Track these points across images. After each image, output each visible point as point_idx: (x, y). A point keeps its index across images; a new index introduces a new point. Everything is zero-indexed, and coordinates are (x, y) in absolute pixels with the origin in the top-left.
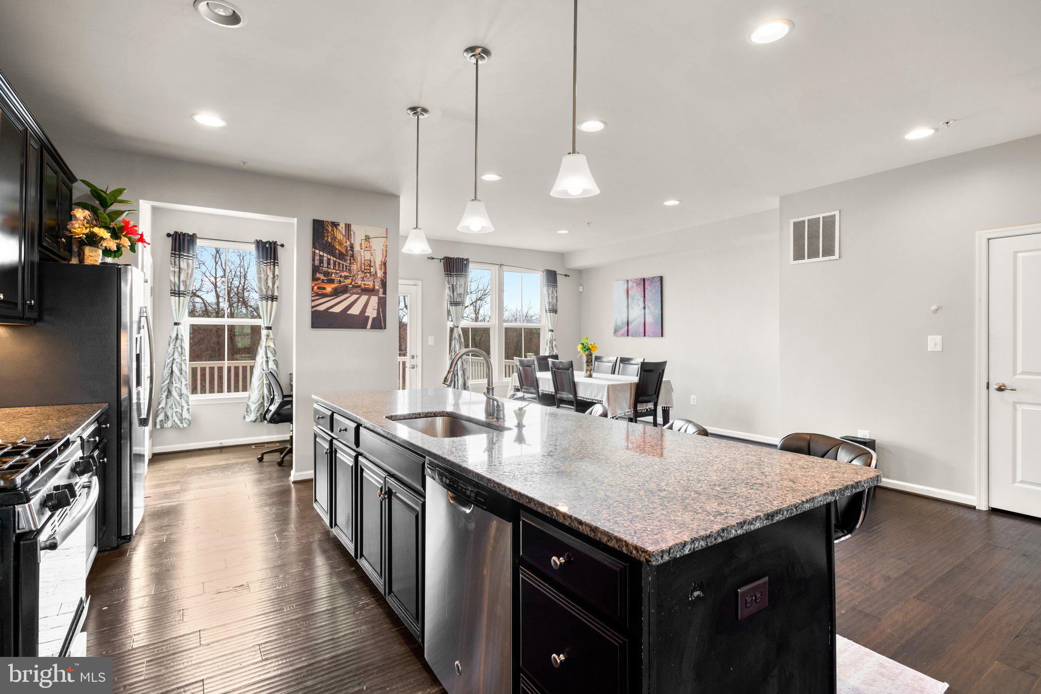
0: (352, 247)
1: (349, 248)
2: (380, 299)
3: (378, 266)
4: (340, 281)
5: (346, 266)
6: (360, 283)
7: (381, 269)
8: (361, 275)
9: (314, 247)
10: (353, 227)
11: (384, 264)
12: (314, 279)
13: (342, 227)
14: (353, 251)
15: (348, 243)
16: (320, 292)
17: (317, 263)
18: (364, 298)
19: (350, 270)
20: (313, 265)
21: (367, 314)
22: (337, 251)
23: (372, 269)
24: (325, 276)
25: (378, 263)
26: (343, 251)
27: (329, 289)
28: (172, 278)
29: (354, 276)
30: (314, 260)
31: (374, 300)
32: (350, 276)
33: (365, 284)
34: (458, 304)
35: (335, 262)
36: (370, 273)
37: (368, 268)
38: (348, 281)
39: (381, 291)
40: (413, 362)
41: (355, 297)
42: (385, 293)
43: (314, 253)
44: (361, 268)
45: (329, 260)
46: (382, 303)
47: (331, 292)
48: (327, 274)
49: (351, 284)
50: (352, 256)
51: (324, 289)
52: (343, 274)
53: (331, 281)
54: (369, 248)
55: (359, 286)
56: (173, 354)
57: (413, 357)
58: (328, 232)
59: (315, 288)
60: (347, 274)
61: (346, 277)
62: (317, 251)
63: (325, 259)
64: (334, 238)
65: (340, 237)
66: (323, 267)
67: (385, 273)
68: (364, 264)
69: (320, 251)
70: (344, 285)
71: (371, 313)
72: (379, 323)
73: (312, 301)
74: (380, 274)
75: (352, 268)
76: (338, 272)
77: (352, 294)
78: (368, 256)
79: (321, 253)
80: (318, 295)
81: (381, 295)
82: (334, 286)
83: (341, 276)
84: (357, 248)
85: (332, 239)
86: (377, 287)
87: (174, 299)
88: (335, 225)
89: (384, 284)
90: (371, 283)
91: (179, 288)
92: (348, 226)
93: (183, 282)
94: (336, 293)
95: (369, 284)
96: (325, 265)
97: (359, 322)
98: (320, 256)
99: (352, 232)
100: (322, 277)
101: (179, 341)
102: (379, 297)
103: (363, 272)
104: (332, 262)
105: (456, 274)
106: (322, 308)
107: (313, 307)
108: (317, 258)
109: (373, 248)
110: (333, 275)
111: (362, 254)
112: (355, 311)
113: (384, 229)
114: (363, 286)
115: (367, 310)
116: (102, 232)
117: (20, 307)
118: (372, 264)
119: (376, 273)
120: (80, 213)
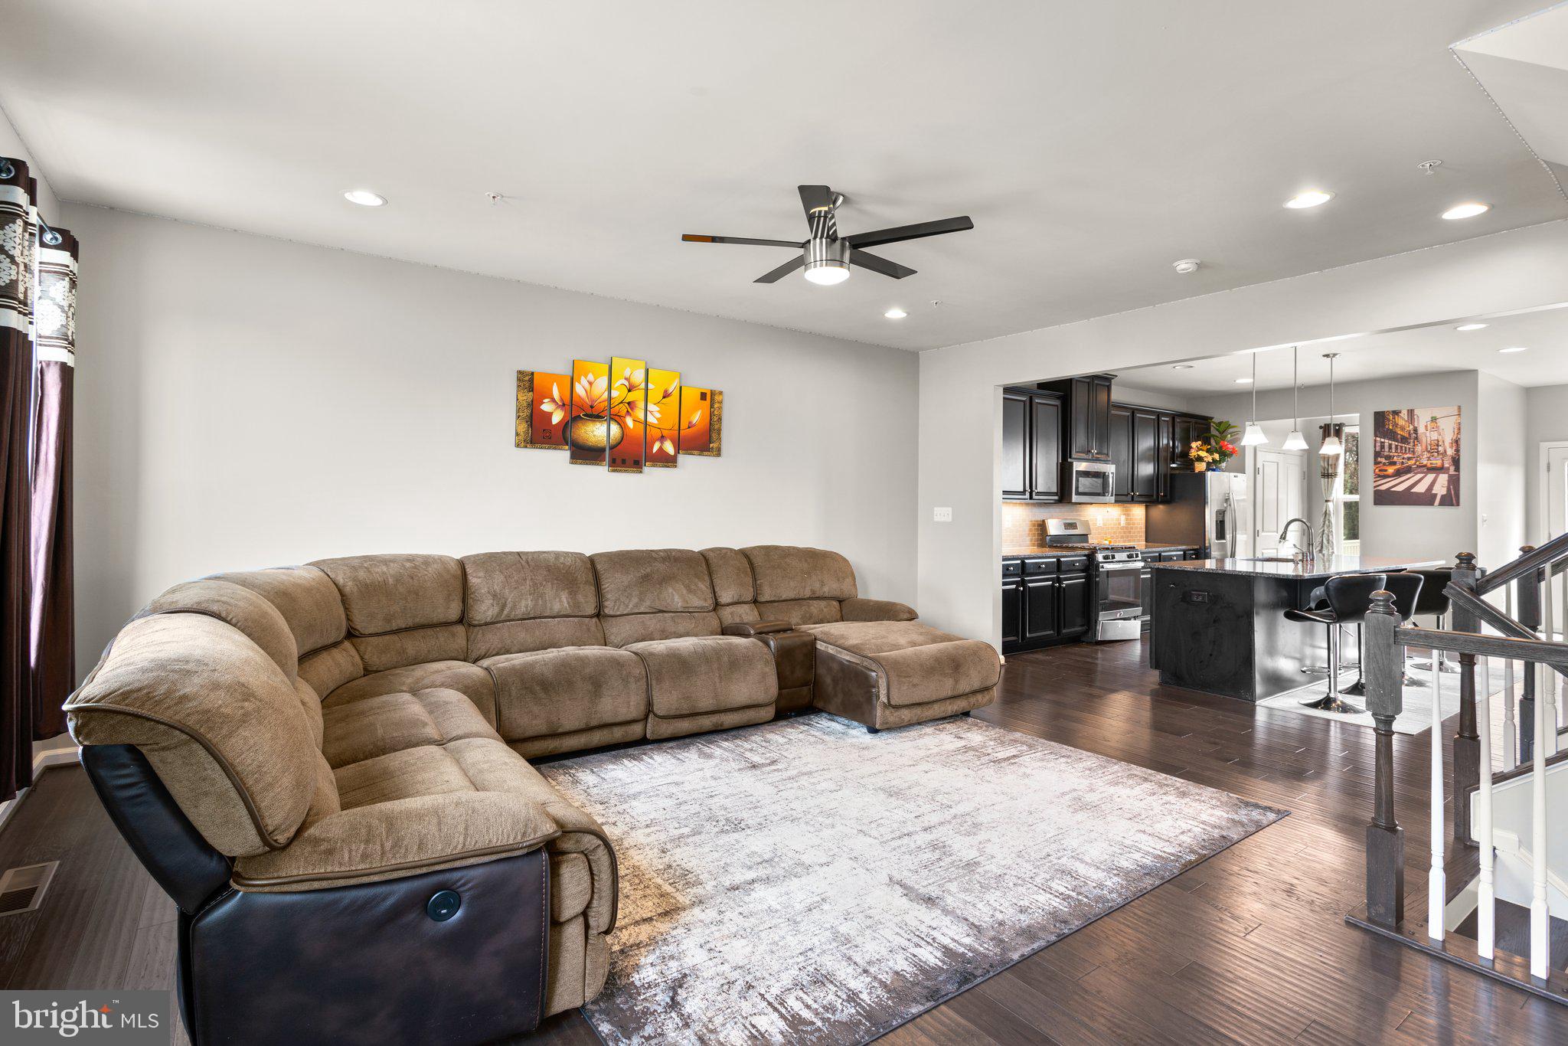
0: (1416, 430)
1: (1412, 432)
2: (1450, 476)
3: (1447, 444)
4: (1403, 462)
5: (1409, 448)
6: (1425, 462)
7: (1451, 447)
8: (1426, 455)
9: (1376, 436)
10: (1416, 412)
11: (1457, 442)
12: (1376, 463)
13: (1404, 414)
14: (1417, 434)
15: (1411, 427)
16: (1382, 473)
17: (1378, 449)
18: (1431, 477)
19: (1413, 451)
20: (1375, 451)
21: (1433, 492)
22: (1399, 436)
23: (1440, 448)
24: (1386, 460)
25: (1448, 441)
26: (1406, 435)
27: (1391, 470)
28: (1322, 464)
29: (1418, 456)
30: (1375, 447)
31: (1443, 479)
32: (1414, 457)
33: (1431, 464)
35: (1396, 446)
36: (1438, 452)
37: (1436, 447)
38: (1412, 462)
39: (1452, 468)
41: (1419, 476)
42: (1457, 469)
43: (1375, 440)
44: (1427, 449)
45: (1390, 445)
46: (1454, 482)
47: (1393, 473)
48: (1388, 457)
49: (1415, 464)
50: (1416, 438)
51: (1386, 470)
52: (1406, 456)
53: (1394, 463)
54: (1436, 429)
55: (1425, 466)
56: (1323, 526)
58: (1389, 420)
59: (1377, 470)
60: (1411, 456)
61: (1409, 459)
62: (1378, 439)
63: (1386, 444)
64: (1396, 425)
65: (1401, 422)
66: (1384, 452)
67: (1457, 451)
68: (1430, 445)
69: (1381, 438)
70: (1407, 466)
71: (1440, 489)
72: (1451, 499)
73: (1376, 482)
74: (1450, 452)
75: (1416, 449)
76: (1401, 454)
77: (1416, 474)
78: (1435, 436)
79: (1383, 440)
80: (1379, 476)
81: (1452, 471)
82: (1396, 467)
83: (1403, 459)
84: (1421, 430)
85: (1393, 426)
86: (1446, 465)
87: (1324, 481)
88: (1396, 413)
89: (1456, 462)
91: (1328, 470)
92: (1411, 412)
93: (1331, 465)
94: (1398, 473)
95: (1438, 463)
96: (1387, 449)
97: (1427, 499)
98: (1382, 442)
99: (1415, 417)
100: (1383, 460)
101: (1327, 516)
102: (1449, 474)
103: (1429, 452)
104: (1393, 446)
106: (1384, 487)
107: (1375, 487)
108: (1378, 444)
109: (1441, 428)
110: (1395, 458)
111: (1428, 435)
112: (1421, 488)
113: (1456, 408)
114: (1429, 465)
115: (1434, 488)
116: (1203, 454)
117: (1155, 497)
118: (1440, 444)
119: (1445, 451)
120: (1194, 445)
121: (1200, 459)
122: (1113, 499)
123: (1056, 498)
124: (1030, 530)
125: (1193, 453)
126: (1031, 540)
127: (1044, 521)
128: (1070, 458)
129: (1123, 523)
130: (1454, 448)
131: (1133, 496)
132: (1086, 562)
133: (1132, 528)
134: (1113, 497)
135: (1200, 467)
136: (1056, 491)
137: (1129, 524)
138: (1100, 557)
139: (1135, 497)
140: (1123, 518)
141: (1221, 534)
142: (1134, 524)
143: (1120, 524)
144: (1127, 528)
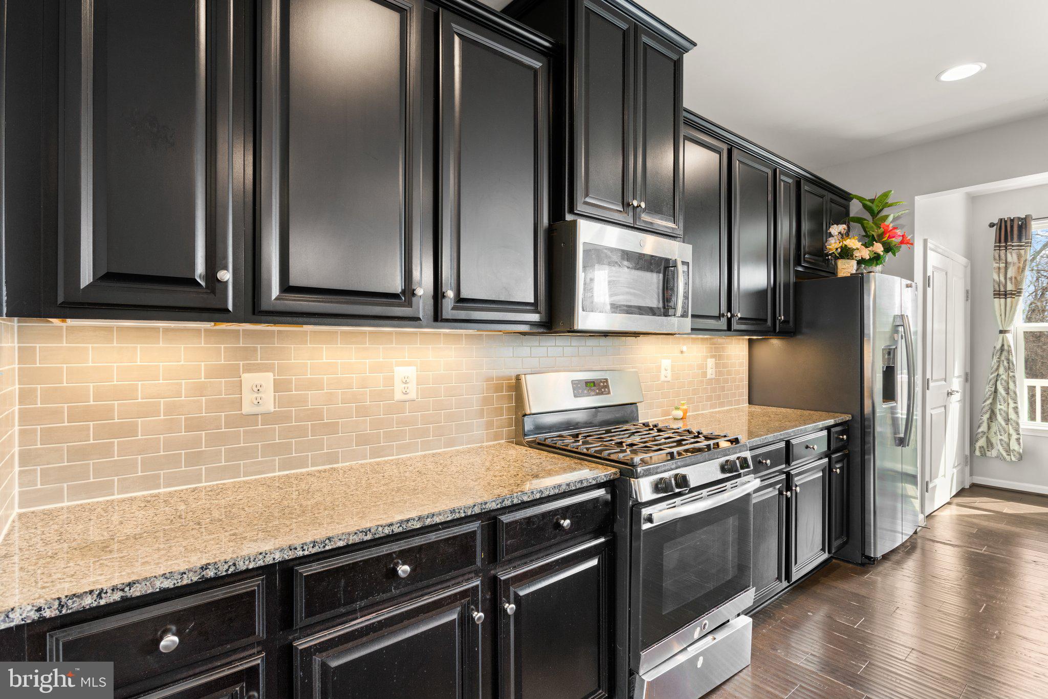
28: (996, 277)
56: (998, 369)
87: (999, 302)
91: (1005, 287)
93: (1011, 279)
101: (1005, 353)
116: (853, 243)
117: (769, 323)
120: (835, 229)
121: (846, 253)
122: (688, 322)
123: (535, 317)
124: (486, 401)
125: (833, 245)
126: (489, 425)
127: (518, 378)
128: (571, 211)
129: (711, 373)
131: (729, 321)
132: (606, 503)
133: (726, 381)
134: (689, 319)
135: (847, 268)
136: (532, 301)
137: (719, 373)
138: (644, 488)
139: (734, 321)
140: (711, 362)
141: (889, 394)
142: (729, 373)
143: (704, 374)
144: (717, 381)
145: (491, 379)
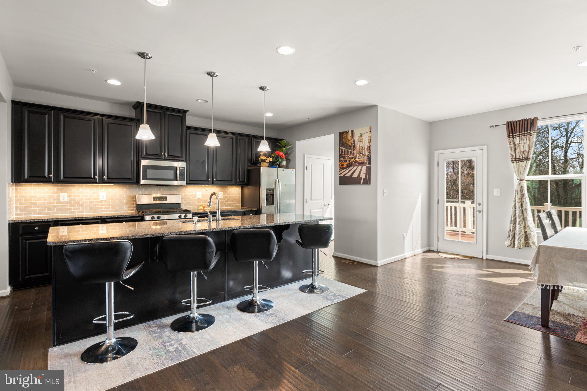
0: (354, 142)
1: (353, 143)
2: (367, 167)
3: (366, 149)
4: (349, 160)
5: (352, 152)
6: (357, 160)
7: (367, 151)
9: (340, 146)
10: (354, 131)
11: (369, 147)
12: (340, 161)
13: (350, 133)
14: (354, 144)
15: (353, 140)
17: (340, 153)
18: (360, 167)
19: (353, 154)
20: (339, 154)
21: (361, 177)
22: (348, 145)
23: (363, 151)
24: (343, 159)
25: (366, 147)
26: (350, 145)
27: (345, 165)
29: (355, 157)
31: (364, 168)
32: (353, 157)
33: (360, 160)
34: (522, 160)
35: (347, 151)
36: (362, 154)
37: (361, 151)
38: (353, 160)
39: (367, 163)
40: (479, 208)
41: (356, 167)
42: (370, 163)
43: (340, 148)
44: (358, 152)
45: (345, 150)
46: (368, 170)
48: (344, 158)
49: (354, 161)
50: (354, 146)
51: (343, 165)
52: (350, 157)
53: (346, 161)
54: (361, 140)
55: (357, 162)
57: (480, 204)
58: (344, 137)
59: (340, 165)
60: (352, 156)
61: (352, 158)
62: (340, 147)
63: (344, 150)
64: (347, 139)
65: (349, 138)
66: (343, 155)
67: (370, 152)
68: (360, 149)
69: (341, 147)
70: (351, 162)
71: (363, 176)
72: (367, 181)
73: (339, 171)
74: (367, 153)
75: (354, 153)
76: (348, 156)
77: (354, 166)
78: (361, 145)
79: (342, 148)
80: (341, 168)
81: (367, 165)
82: (347, 163)
83: (350, 158)
84: (356, 142)
85: (346, 140)
86: (365, 161)
88: (347, 132)
89: (369, 159)
90: (363, 159)
92: (352, 131)
94: (348, 166)
95: (362, 160)
96: (344, 153)
99: (354, 134)
102: (366, 166)
103: (359, 154)
104: (346, 151)
105: (524, 134)
106: (342, 175)
107: (339, 175)
108: (341, 150)
109: (364, 139)
110: (347, 158)
111: (359, 144)
112: (355, 175)
113: (369, 128)
114: (359, 161)
115: (361, 174)
116: (263, 157)
118: (363, 149)
119: (365, 154)
121: (263, 161)
123: (132, 181)
130: (368, 151)
144: (224, 199)
145: (130, 196)
